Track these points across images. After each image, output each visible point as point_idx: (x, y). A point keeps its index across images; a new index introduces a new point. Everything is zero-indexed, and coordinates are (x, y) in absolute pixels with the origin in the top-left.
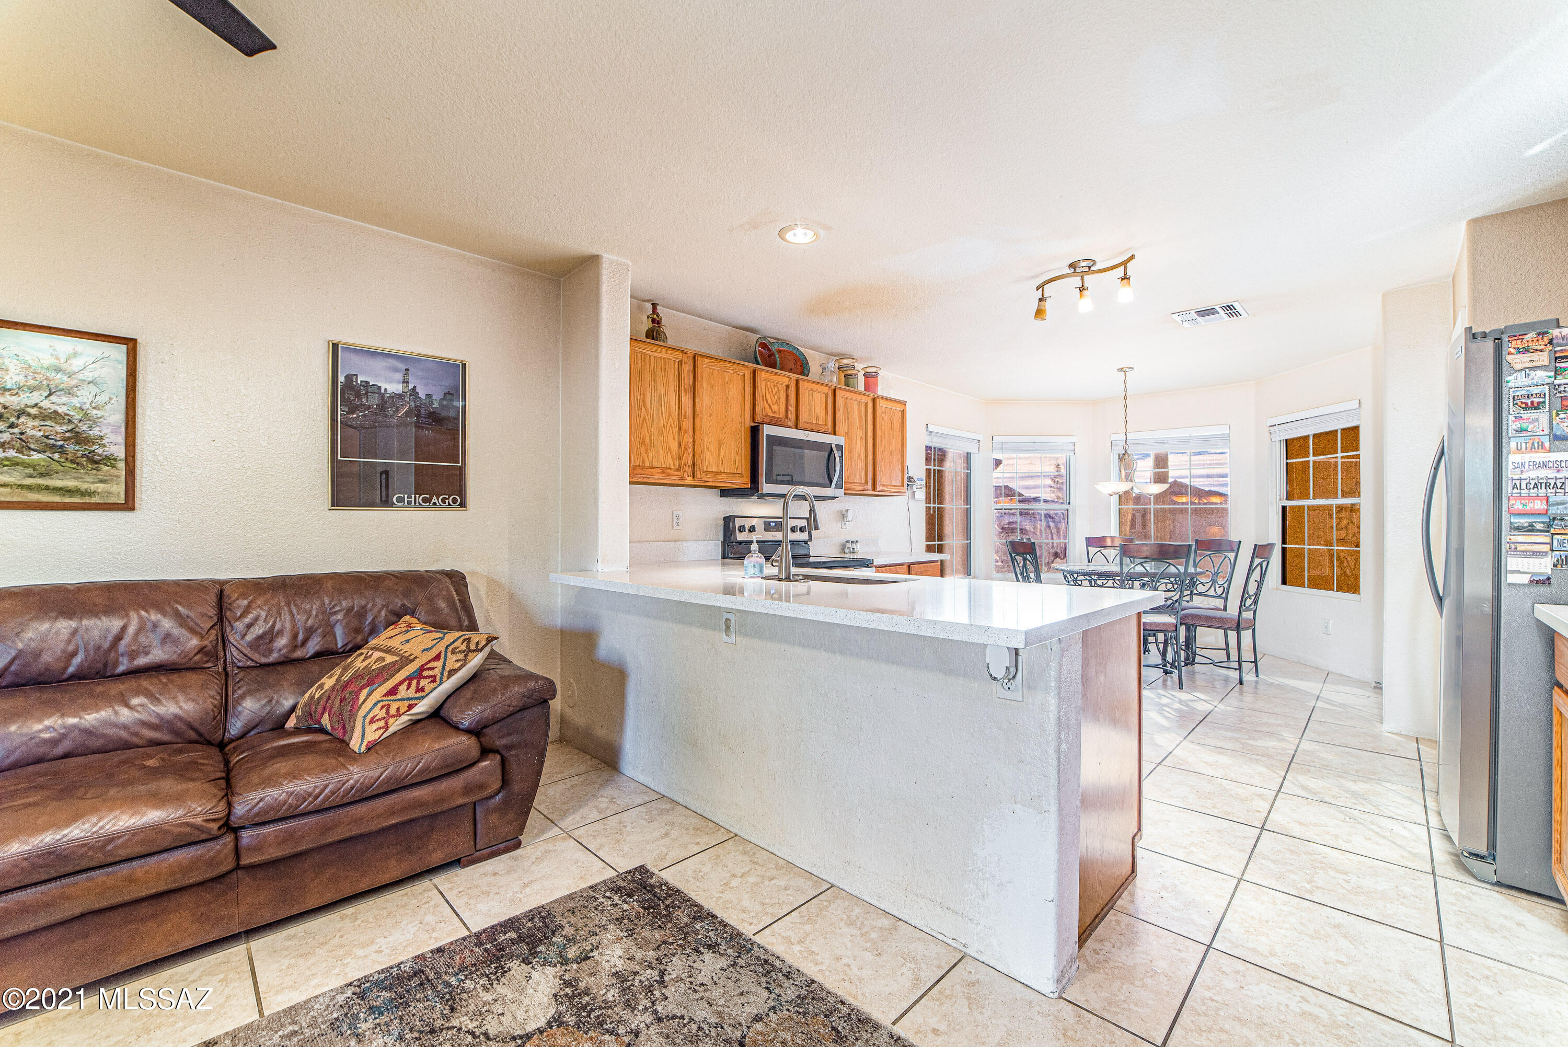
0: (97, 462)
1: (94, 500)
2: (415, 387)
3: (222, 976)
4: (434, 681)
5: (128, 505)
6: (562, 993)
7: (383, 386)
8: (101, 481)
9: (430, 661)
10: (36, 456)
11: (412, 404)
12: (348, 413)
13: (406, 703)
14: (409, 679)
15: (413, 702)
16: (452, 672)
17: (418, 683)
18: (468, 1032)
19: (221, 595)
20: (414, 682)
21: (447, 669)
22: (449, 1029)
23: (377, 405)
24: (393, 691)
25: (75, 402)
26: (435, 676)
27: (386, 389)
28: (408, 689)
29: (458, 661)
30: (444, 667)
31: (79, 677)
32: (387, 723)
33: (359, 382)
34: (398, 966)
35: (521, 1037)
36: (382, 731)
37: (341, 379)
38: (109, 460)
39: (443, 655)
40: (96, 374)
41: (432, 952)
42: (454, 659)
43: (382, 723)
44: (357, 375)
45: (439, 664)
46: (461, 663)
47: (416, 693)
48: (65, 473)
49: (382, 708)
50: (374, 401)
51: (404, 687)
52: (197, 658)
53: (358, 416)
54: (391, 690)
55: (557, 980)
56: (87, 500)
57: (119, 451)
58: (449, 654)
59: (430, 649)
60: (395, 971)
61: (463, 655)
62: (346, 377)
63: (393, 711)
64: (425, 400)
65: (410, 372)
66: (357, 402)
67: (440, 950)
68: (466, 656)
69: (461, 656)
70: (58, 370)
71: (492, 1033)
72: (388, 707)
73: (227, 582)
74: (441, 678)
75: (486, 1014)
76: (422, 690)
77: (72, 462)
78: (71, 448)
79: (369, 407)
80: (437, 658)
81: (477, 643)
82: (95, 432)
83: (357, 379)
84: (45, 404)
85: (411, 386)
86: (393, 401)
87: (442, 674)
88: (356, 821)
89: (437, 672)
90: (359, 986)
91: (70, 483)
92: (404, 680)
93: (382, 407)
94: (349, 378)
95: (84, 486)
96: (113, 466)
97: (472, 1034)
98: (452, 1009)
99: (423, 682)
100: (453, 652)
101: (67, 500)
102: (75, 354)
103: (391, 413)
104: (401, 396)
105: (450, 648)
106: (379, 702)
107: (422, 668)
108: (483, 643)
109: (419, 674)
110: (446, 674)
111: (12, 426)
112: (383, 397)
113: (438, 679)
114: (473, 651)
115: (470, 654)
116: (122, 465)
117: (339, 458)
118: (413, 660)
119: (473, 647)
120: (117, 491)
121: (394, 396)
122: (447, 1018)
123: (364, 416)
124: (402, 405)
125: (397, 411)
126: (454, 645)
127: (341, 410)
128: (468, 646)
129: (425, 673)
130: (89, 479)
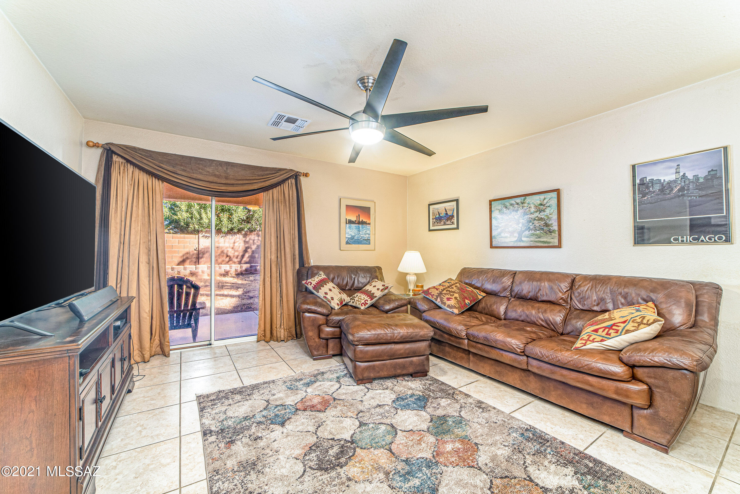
0: (551, 232)
1: (551, 245)
2: (685, 174)
3: (519, 401)
4: (617, 332)
5: (559, 246)
6: (564, 490)
7: (662, 179)
8: (552, 238)
9: (619, 323)
10: (538, 232)
11: (683, 184)
12: (642, 197)
13: (601, 338)
14: (605, 328)
15: (604, 338)
16: (628, 332)
17: (608, 331)
18: (525, 461)
19: (573, 281)
20: (607, 330)
21: (626, 328)
22: (524, 456)
23: (659, 190)
24: (596, 331)
25: (545, 213)
26: (618, 330)
27: (664, 180)
28: (603, 332)
29: (634, 326)
30: (624, 327)
31: (531, 299)
32: (586, 343)
33: (648, 180)
34: (546, 434)
35: (530, 478)
36: (583, 345)
37: (638, 181)
38: (554, 231)
39: (628, 321)
40: (550, 203)
41: (560, 441)
42: (632, 325)
43: (584, 342)
44: (646, 177)
45: (623, 325)
46: (635, 328)
47: (606, 335)
48: (544, 236)
49: (588, 335)
50: (657, 187)
51: (602, 330)
52: (561, 301)
53: (648, 198)
54: (596, 329)
55: (571, 487)
56: (549, 245)
57: (556, 228)
58: (631, 322)
59: (624, 317)
60: (543, 434)
61: (637, 324)
62: (640, 180)
63: (591, 339)
64: (693, 179)
65: (680, 166)
66: (647, 191)
67: (563, 443)
68: (639, 325)
69: (636, 325)
70: (541, 205)
71: (528, 469)
72: (590, 336)
73: (577, 275)
74: (621, 332)
75: (537, 465)
76: (610, 335)
77: (546, 233)
78: (545, 228)
79: (654, 192)
80: (624, 322)
81: (648, 321)
82: (550, 223)
83: (646, 179)
84: (539, 216)
85: (681, 174)
86: (669, 185)
87: (622, 330)
88: (562, 375)
89: (620, 329)
90: (531, 428)
91: (545, 240)
92: (603, 327)
93: (662, 190)
94: (642, 180)
95: (548, 240)
96: (555, 233)
97: (525, 462)
98: (534, 455)
99: (611, 331)
100: (633, 322)
101: (545, 245)
102: (545, 199)
103: (668, 192)
104: (675, 181)
105: (633, 319)
106: (588, 333)
107: (614, 325)
108: (651, 321)
109: (611, 327)
110: (624, 331)
111: (533, 224)
112: (663, 185)
113: (619, 332)
114: (645, 324)
115: (642, 326)
116: (557, 232)
117: (638, 221)
118: (613, 320)
119: (645, 321)
120: (555, 242)
121: (669, 183)
122: (529, 454)
123: (652, 197)
124: (676, 186)
125: (672, 190)
126: (635, 318)
127: (638, 197)
128: (642, 321)
129: (614, 327)
130: (549, 238)
